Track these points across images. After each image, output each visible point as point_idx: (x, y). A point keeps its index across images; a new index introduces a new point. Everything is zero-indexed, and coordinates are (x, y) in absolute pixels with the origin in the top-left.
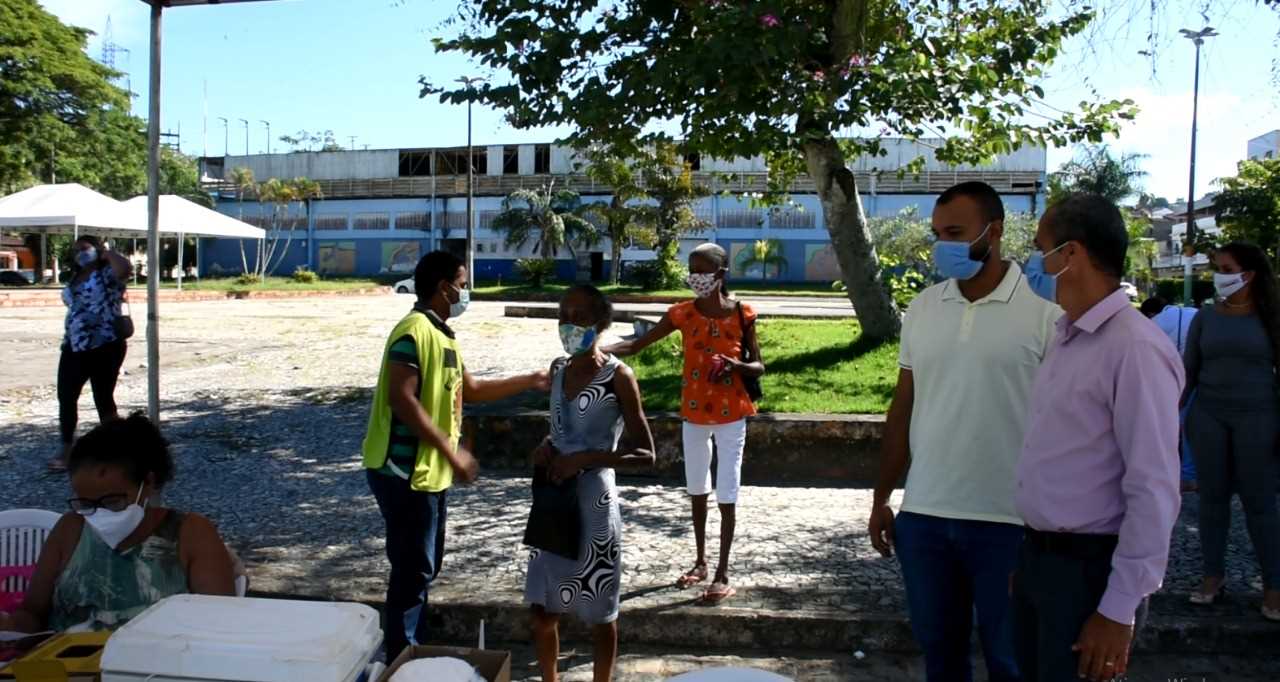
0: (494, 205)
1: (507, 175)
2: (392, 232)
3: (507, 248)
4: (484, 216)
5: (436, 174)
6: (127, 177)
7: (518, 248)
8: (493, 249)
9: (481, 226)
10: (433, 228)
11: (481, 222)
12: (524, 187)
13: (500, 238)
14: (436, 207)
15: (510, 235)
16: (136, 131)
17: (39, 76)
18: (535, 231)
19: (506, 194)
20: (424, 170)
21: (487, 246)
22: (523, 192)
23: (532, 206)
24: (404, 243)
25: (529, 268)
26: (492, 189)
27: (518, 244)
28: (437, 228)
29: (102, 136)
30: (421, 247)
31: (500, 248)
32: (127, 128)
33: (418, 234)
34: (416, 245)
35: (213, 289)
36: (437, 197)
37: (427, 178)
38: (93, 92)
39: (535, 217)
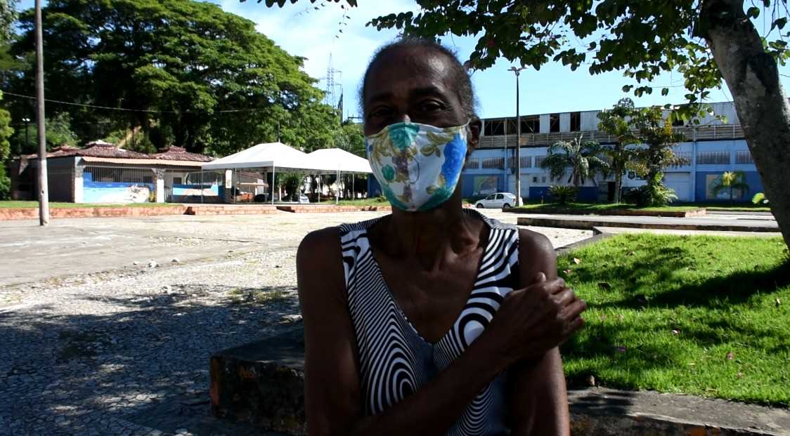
0: (543, 152)
1: (552, 133)
2: (480, 170)
3: (552, 179)
4: (537, 159)
5: (508, 134)
6: (321, 139)
7: (559, 179)
8: (544, 180)
9: (536, 166)
10: (505, 168)
11: (536, 163)
12: (563, 140)
13: (547, 172)
14: (508, 154)
15: (553, 171)
16: (327, 112)
17: (271, 83)
18: (570, 168)
19: (550, 145)
20: (501, 132)
21: (540, 178)
22: (561, 143)
23: (568, 152)
24: (487, 177)
25: (558, 192)
26: (542, 142)
27: (559, 177)
28: (508, 167)
29: (307, 116)
30: (498, 179)
31: (548, 180)
32: (322, 111)
33: (497, 171)
34: (495, 178)
35: (353, 204)
36: (508, 148)
37: (502, 136)
38: (300, 91)
39: (569, 159)
